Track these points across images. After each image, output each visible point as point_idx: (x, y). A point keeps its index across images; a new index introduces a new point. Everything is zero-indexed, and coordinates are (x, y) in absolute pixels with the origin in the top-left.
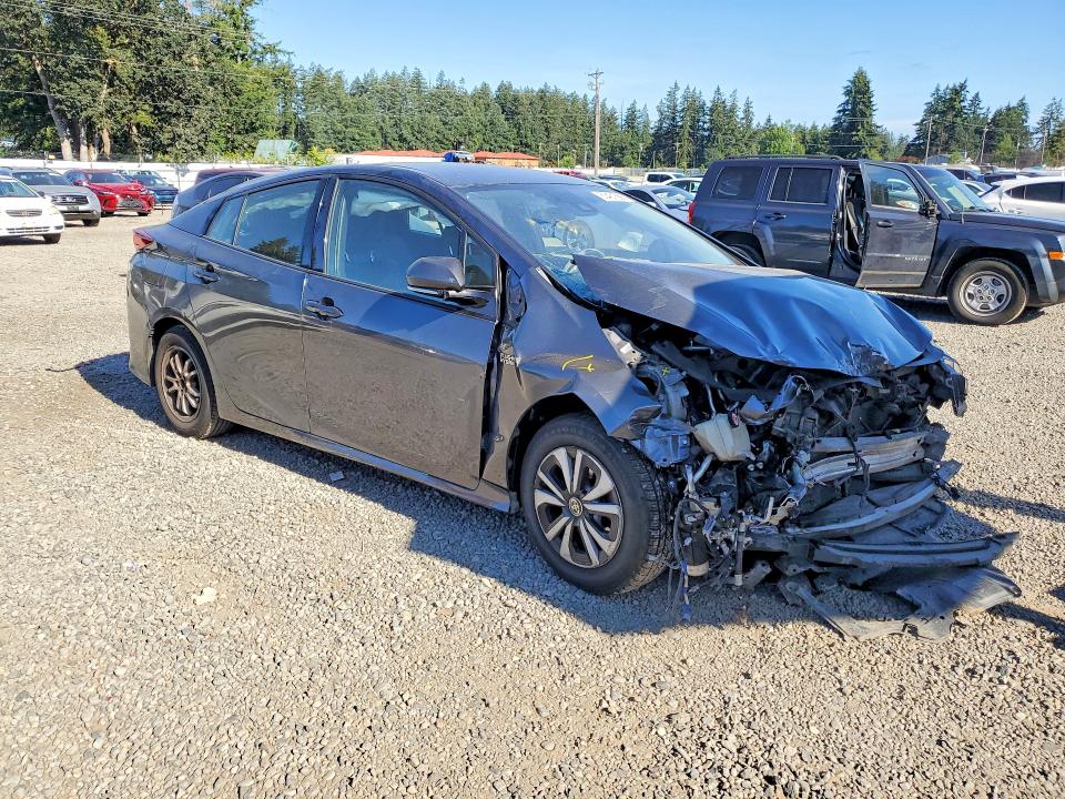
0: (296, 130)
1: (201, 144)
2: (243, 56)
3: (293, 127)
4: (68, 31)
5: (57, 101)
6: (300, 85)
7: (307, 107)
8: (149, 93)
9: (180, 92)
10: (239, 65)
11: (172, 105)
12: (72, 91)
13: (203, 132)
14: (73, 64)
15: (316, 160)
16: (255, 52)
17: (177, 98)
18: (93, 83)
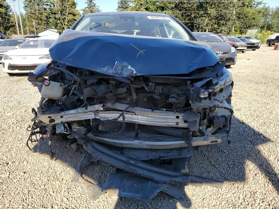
0: (267, 27)
1: (228, 32)
2: (251, 6)
3: (266, 26)
4: (201, 6)
5: (196, 24)
6: (271, 13)
7: (272, 20)
8: (217, 19)
9: (224, 18)
10: (248, 10)
11: (222, 22)
12: (199, 20)
13: (230, 28)
14: (200, 14)
15: (264, 34)
16: (254, 5)
17: (224, 19)
18: (204, 18)
